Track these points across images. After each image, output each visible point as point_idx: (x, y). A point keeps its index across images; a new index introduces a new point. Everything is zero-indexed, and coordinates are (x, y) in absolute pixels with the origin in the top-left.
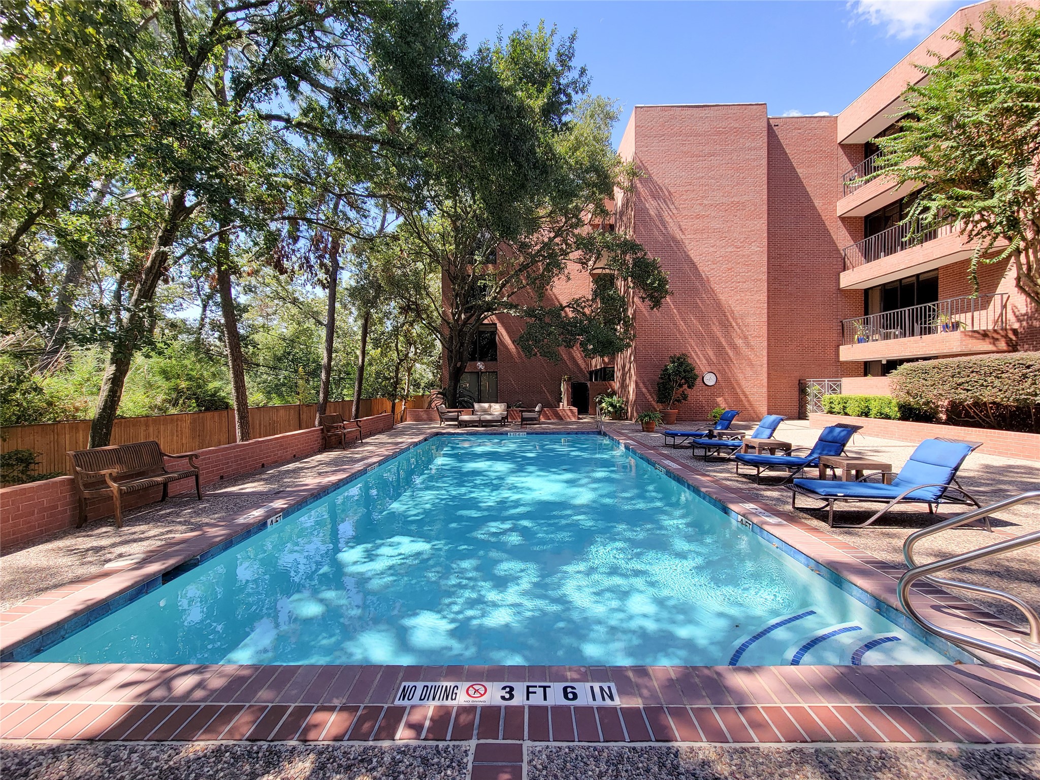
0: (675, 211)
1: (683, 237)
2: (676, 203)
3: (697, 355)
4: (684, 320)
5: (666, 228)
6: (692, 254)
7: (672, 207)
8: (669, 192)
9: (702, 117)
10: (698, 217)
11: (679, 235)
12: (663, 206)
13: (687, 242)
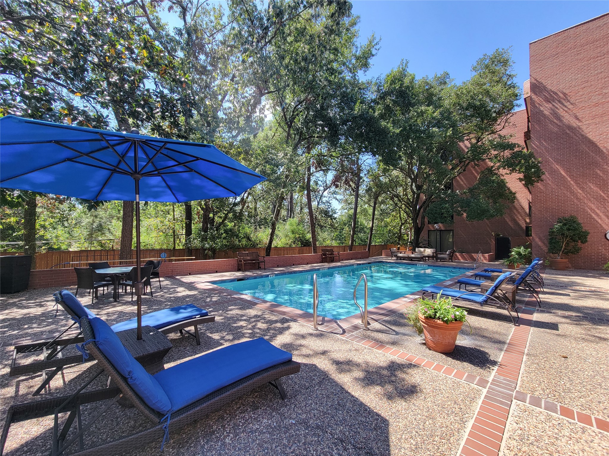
0: (570, 107)
1: (580, 124)
2: (572, 100)
3: (598, 215)
4: (582, 189)
5: (561, 121)
6: (590, 136)
7: (567, 104)
8: (565, 94)
9: (599, 26)
10: (597, 105)
11: (574, 123)
12: (558, 105)
13: (584, 128)
